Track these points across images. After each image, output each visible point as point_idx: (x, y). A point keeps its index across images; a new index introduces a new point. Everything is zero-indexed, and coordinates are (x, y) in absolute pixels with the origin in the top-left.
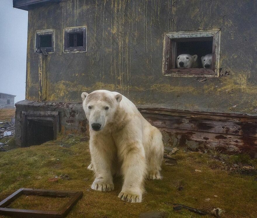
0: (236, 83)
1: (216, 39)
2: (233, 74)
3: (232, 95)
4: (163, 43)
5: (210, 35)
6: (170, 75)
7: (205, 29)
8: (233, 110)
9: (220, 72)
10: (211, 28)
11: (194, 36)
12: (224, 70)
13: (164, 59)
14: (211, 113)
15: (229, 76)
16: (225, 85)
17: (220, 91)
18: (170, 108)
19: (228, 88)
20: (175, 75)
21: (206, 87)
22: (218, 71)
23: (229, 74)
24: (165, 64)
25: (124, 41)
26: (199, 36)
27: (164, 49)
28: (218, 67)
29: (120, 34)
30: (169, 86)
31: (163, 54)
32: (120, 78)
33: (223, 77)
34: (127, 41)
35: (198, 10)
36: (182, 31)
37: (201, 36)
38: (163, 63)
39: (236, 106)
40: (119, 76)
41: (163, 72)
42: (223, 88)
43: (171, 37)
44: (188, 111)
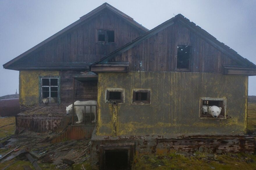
0: (233, 122)
1: (225, 102)
2: (232, 117)
3: (232, 127)
4: (199, 102)
5: (222, 100)
6: (203, 118)
7: (220, 97)
8: (233, 133)
9: (227, 117)
10: (222, 97)
11: (215, 100)
12: (229, 116)
13: (200, 110)
14: (224, 135)
15: (231, 119)
16: (229, 122)
17: (227, 125)
18: (203, 134)
19: (230, 124)
20: (206, 118)
21: (220, 123)
22: (226, 116)
23: (230, 118)
24: (200, 113)
25: (178, 100)
26: (217, 100)
27: (200, 105)
28: (226, 114)
29: (175, 96)
30: (203, 123)
31: (200, 108)
32: (175, 120)
33: (228, 119)
34: (180, 100)
35: (217, 88)
36: (209, 97)
37: (218, 100)
38: (199, 112)
39: (233, 132)
40: (174, 119)
41: (199, 116)
42: (228, 124)
43: (203, 100)
44: (213, 135)
